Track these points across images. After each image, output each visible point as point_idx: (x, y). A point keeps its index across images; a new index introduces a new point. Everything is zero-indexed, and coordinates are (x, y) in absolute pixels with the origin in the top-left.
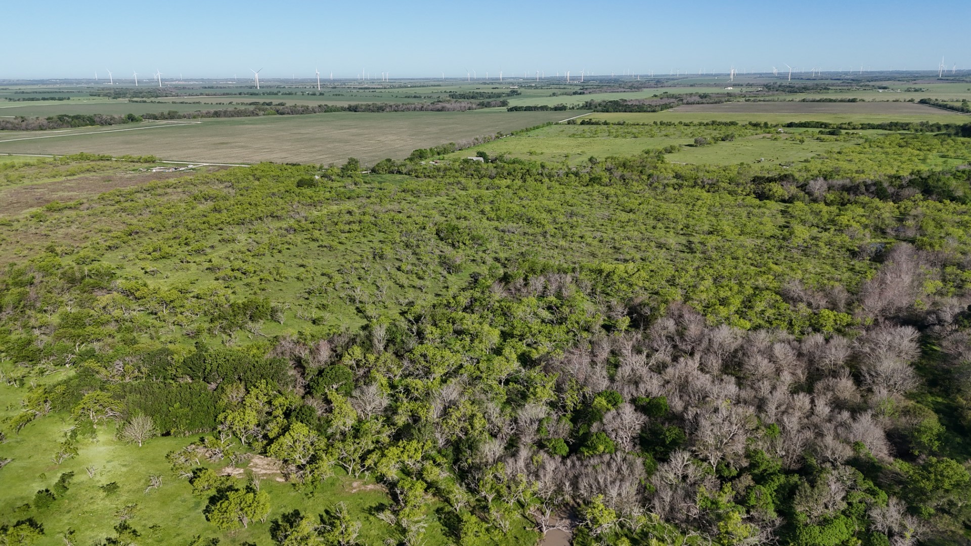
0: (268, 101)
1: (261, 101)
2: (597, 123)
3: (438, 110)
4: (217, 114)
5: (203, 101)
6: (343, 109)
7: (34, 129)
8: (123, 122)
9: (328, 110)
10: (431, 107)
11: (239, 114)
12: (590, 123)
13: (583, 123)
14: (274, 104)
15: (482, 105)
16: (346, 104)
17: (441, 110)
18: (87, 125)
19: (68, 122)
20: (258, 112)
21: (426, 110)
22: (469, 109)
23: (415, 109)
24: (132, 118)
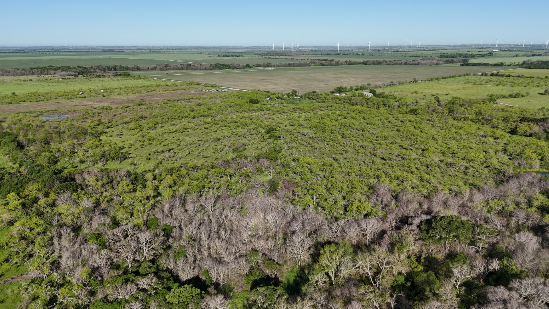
0: (325, 58)
1: (322, 58)
2: (502, 76)
3: (415, 64)
4: (290, 65)
5: (295, 58)
6: (360, 63)
7: (202, 70)
8: (244, 68)
9: (350, 63)
10: (412, 62)
11: (300, 65)
12: (497, 75)
13: (492, 75)
14: (328, 60)
15: (447, 62)
16: (361, 60)
17: (417, 65)
18: (226, 69)
19: (219, 67)
20: (311, 64)
21: (408, 64)
22: (437, 64)
23: (401, 64)
24: (248, 66)
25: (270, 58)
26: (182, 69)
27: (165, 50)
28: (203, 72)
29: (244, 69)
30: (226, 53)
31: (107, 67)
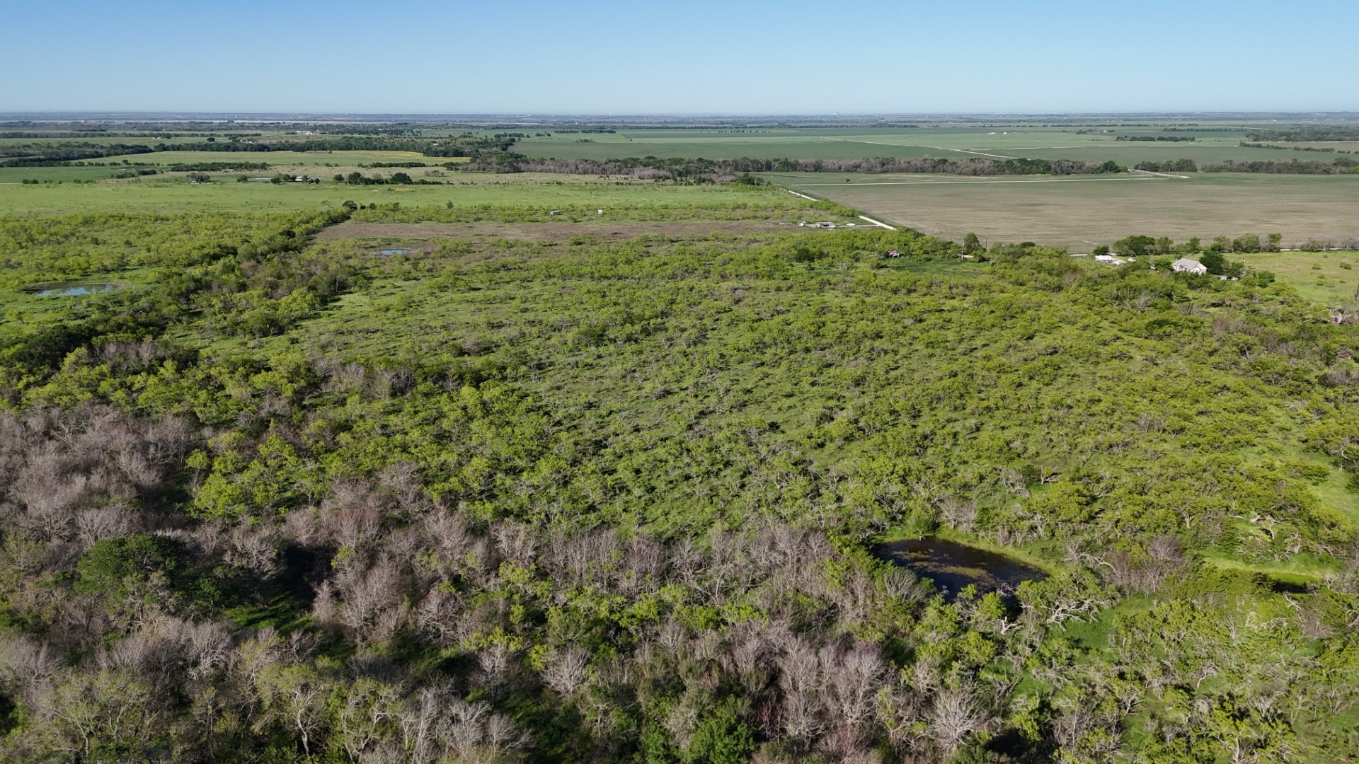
8: (1095, 171)
24: (1110, 167)
25: (1259, 146)
26: (923, 171)
27: (1025, 124)
28: (951, 180)
29: (1094, 176)
30: (1165, 130)
31: (754, 162)
